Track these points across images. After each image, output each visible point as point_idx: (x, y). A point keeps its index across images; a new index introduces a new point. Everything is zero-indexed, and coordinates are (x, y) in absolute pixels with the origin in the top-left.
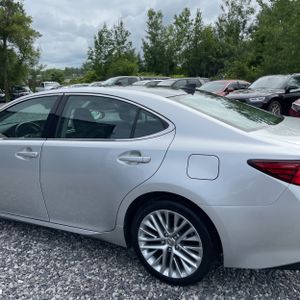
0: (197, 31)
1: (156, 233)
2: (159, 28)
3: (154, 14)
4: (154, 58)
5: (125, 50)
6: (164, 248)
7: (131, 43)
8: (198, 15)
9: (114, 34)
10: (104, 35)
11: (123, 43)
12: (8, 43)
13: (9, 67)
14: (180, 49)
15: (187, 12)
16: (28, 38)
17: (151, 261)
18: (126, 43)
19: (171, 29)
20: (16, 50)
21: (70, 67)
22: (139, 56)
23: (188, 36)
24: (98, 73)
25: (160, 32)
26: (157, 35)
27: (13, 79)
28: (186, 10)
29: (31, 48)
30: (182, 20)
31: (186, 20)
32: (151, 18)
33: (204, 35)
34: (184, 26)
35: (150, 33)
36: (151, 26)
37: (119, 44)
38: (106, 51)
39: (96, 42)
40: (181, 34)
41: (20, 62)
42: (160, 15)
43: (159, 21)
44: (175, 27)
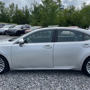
0: (16, 10)
2: (4, 8)
3: (2, 3)
4: (2, 17)
8: (17, 6)
14: (11, 16)
15: (13, 4)
19: (8, 9)
23: (14, 12)
26: (3, 10)
28: (13, 3)
30: (12, 6)
31: (13, 7)
33: (18, 12)
35: (1, 9)
40: (12, 11)
42: (4, 4)
43: (4, 6)
44: (9, 8)
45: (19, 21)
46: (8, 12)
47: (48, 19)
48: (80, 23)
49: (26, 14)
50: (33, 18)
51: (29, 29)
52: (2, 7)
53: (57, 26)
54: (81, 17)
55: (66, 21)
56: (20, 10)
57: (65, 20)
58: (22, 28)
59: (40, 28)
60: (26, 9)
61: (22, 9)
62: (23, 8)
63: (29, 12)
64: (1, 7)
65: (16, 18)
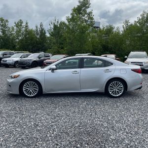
0: (26, 30)
2: (6, 28)
3: (3, 20)
4: (4, 42)
8: (27, 23)
15: (21, 22)
19: (13, 29)
23: (22, 33)
26: (5, 31)
28: (21, 20)
30: (19, 24)
31: (21, 25)
32: (2, 22)
33: (29, 33)
35: (2, 29)
40: (19, 32)
42: (7, 21)
43: (7, 24)
44: (15, 28)
45: (30, 47)
46: (12, 34)
47: (75, 44)
48: (122, 49)
49: (41, 36)
50: (54, 44)
51: (49, 59)
52: (4, 26)
53: (87, 54)
54: (122, 40)
55: (101, 47)
56: (32, 30)
57: (100, 45)
58: (39, 58)
59: (64, 57)
60: (42, 28)
61: (34, 29)
62: (37, 27)
63: (45, 33)
64: (2, 26)
65: (26, 42)
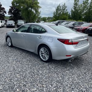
1: (42, 52)
4: (74, 15)
5: (65, 12)
6: (43, 55)
7: (67, 10)
9: (62, 7)
10: (59, 7)
11: (64, 10)
12: (32, 10)
13: (32, 16)
14: (83, 12)
16: (38, 8)
17: (41, 57)
18: (65, 10)
20: (34, 12)
21: (49, 17)
22: (69, 14)
23: (87, 8)
24: (56, 19)
25: (77, 6)
26: (76, 7)
27: (33, 20)
29: (38, 11)
32: (75, 2)
34: (86, 4)
35: (74, 7)
36: (75, 4)
37: (63, 10)
38: (59, 12)
39: (56, 10)
41: (35, 15)
58: (74, 25)
